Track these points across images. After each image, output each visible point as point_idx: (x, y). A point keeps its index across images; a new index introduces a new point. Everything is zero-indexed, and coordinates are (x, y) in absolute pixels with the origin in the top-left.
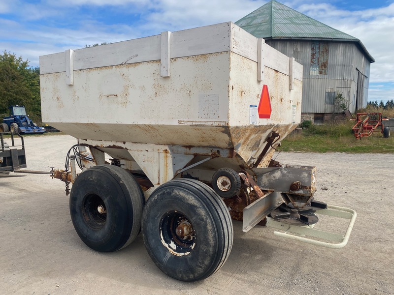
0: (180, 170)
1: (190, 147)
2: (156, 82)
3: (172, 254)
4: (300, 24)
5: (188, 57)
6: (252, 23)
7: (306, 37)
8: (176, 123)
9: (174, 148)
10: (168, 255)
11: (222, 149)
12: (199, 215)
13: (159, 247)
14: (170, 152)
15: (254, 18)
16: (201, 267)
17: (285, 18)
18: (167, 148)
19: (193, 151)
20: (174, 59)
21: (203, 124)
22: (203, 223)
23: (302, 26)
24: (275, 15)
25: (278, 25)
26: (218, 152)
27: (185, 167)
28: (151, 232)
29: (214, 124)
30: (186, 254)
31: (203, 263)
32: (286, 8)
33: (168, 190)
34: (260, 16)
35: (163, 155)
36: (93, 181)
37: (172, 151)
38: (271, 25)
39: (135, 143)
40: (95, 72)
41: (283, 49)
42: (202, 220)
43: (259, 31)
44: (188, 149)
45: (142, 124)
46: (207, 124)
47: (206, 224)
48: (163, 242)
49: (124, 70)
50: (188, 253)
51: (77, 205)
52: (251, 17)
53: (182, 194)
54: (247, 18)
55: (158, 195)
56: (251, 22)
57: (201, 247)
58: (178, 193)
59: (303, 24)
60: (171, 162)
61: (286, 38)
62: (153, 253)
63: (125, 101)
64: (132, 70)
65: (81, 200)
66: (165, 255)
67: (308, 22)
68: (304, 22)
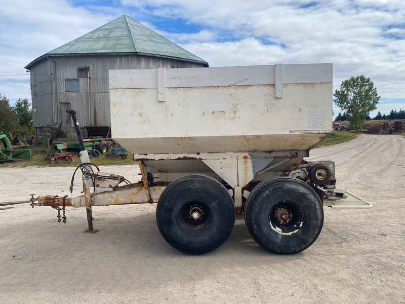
0: (261, 171)
1: (270, 152)
2: (268, 101)
3: (283, 235)
4: (158, 43)
5: (298, 84)
6: (110, 36)
7: (167, 56)
8: (287, 132)
9: (255, 154)
10: (280, 237)
11: (300, 151)
12: (309, 199)
13: (271, 232)
14: (249, 157)
15: (111, 30)
16: (312, 237)
17: (142, 35)
18: (247, 154)
19: (273, 155)
20: (285, 85)
21: (312, 132)
22: (313, 205)
23: (159, 44)
24: (132, 30)
25: (139, 41)
26: (296, 153)
27: (264, 169)
28: (263, 222)
29: (321, 132)
30: (294, 232)
31: (314, 233)
32: (141, 26)
33: (279, 186)
34: (117, 30)
35: (241, 161)
36: (197, 189)
37: (253, 157)
38: (132, 40)
39: (211, 153)
40: (196, 91)
41: (147, 64)
42: (312, 202)
43: (122, 44)
44: (268, 154)
45: (251, 135)
46: (315, 132)
47: (315, 205)
48: (272, 227)
49: (232, 90)
50: (296, 231)
51: (173, 215)
52: (107, 29)
53: (293, 186)
54: (102, 30)
55: (269, 191)
56: (109, 34)
57: (312, 222)
58: (289, 186)
59: (160, 43)
60: (251, 166)
61: (150, 55)
62: (266, 238)
63: (234, 117)
64: (241, 90)
65: (178, 210)
66: (277, 237)
67: (163, 42)
68: (160, 41)
